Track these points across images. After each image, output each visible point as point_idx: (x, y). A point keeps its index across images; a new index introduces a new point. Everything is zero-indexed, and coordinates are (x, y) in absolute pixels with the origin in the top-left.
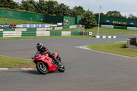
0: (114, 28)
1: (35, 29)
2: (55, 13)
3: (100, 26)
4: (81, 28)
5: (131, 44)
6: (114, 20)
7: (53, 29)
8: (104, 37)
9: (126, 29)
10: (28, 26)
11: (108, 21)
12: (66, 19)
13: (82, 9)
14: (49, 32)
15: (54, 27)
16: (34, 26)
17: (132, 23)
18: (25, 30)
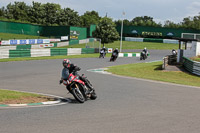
0: (144, 41)
1: (29, 46)
2: (58, 22)
3: (124, 40)
4: (96, 43)
5: (169, 64)
6: (144, 29)
7: (56, 45)
8: (130, 55)
9: (162, 42)
10: (18, 42)
11: (135, 32)
12: (74, 31)
13: (97, 14)
14: (49, 50)
15: (56, 43)
16: (28, 42)
17: (170, 34)
18: (14, 48)
